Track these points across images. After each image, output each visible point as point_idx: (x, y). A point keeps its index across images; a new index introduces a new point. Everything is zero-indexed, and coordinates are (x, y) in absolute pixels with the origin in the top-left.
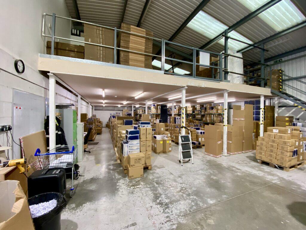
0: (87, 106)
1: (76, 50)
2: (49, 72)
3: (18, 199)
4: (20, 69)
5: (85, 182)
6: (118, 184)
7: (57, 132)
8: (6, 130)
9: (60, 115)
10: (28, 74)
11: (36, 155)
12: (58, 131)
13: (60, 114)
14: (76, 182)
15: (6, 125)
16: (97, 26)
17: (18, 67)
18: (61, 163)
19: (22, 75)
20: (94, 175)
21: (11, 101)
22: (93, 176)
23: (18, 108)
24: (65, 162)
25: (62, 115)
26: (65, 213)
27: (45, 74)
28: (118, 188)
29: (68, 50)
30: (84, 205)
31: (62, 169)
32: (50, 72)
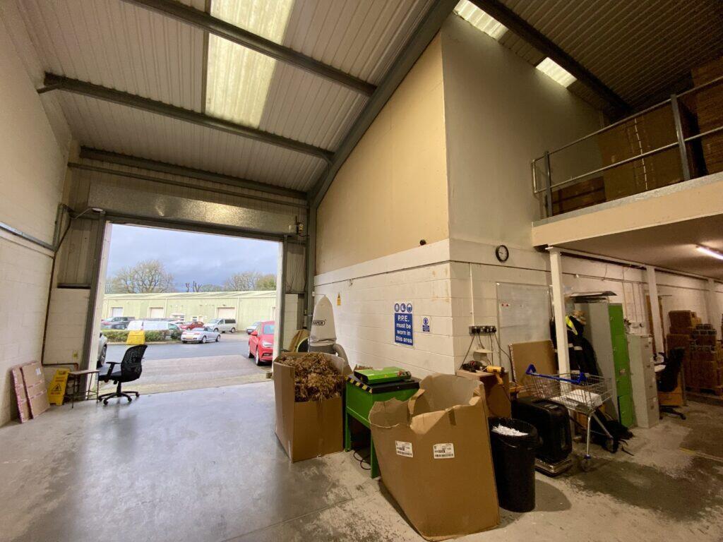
0: (705, 290)
1: (593, 188)
2: (547, 246)
3: (475, 395)
4: (503, 256)
5: (627, 465)
6: (708, 509)
7: (571, 345)
8: (490, 332)
9: (583, 316)
10: (515, 259)
11: (528, 373)
12: (574, 345)
13: (582, 314)
14: (608, 456)
15: (489, 325)
16: (625, 122)
17: (500, 254)
18: (568, 399)
19: (507, 264)
20: (656, 463)
21: (495, 297)
22: (654, 465)
23: (505, 305)
24: (575, 401)
25: (585, 314)
26: (563, 482)
27: (542, 249)
28: (701, 516)
29: (580, 195)
30: (599, 493)
31: (562, 408)
32: (549, 245)
